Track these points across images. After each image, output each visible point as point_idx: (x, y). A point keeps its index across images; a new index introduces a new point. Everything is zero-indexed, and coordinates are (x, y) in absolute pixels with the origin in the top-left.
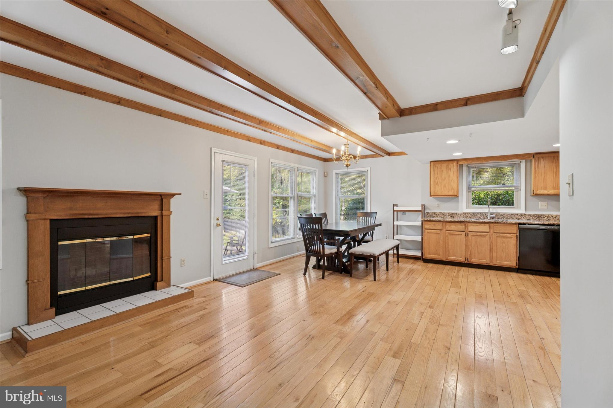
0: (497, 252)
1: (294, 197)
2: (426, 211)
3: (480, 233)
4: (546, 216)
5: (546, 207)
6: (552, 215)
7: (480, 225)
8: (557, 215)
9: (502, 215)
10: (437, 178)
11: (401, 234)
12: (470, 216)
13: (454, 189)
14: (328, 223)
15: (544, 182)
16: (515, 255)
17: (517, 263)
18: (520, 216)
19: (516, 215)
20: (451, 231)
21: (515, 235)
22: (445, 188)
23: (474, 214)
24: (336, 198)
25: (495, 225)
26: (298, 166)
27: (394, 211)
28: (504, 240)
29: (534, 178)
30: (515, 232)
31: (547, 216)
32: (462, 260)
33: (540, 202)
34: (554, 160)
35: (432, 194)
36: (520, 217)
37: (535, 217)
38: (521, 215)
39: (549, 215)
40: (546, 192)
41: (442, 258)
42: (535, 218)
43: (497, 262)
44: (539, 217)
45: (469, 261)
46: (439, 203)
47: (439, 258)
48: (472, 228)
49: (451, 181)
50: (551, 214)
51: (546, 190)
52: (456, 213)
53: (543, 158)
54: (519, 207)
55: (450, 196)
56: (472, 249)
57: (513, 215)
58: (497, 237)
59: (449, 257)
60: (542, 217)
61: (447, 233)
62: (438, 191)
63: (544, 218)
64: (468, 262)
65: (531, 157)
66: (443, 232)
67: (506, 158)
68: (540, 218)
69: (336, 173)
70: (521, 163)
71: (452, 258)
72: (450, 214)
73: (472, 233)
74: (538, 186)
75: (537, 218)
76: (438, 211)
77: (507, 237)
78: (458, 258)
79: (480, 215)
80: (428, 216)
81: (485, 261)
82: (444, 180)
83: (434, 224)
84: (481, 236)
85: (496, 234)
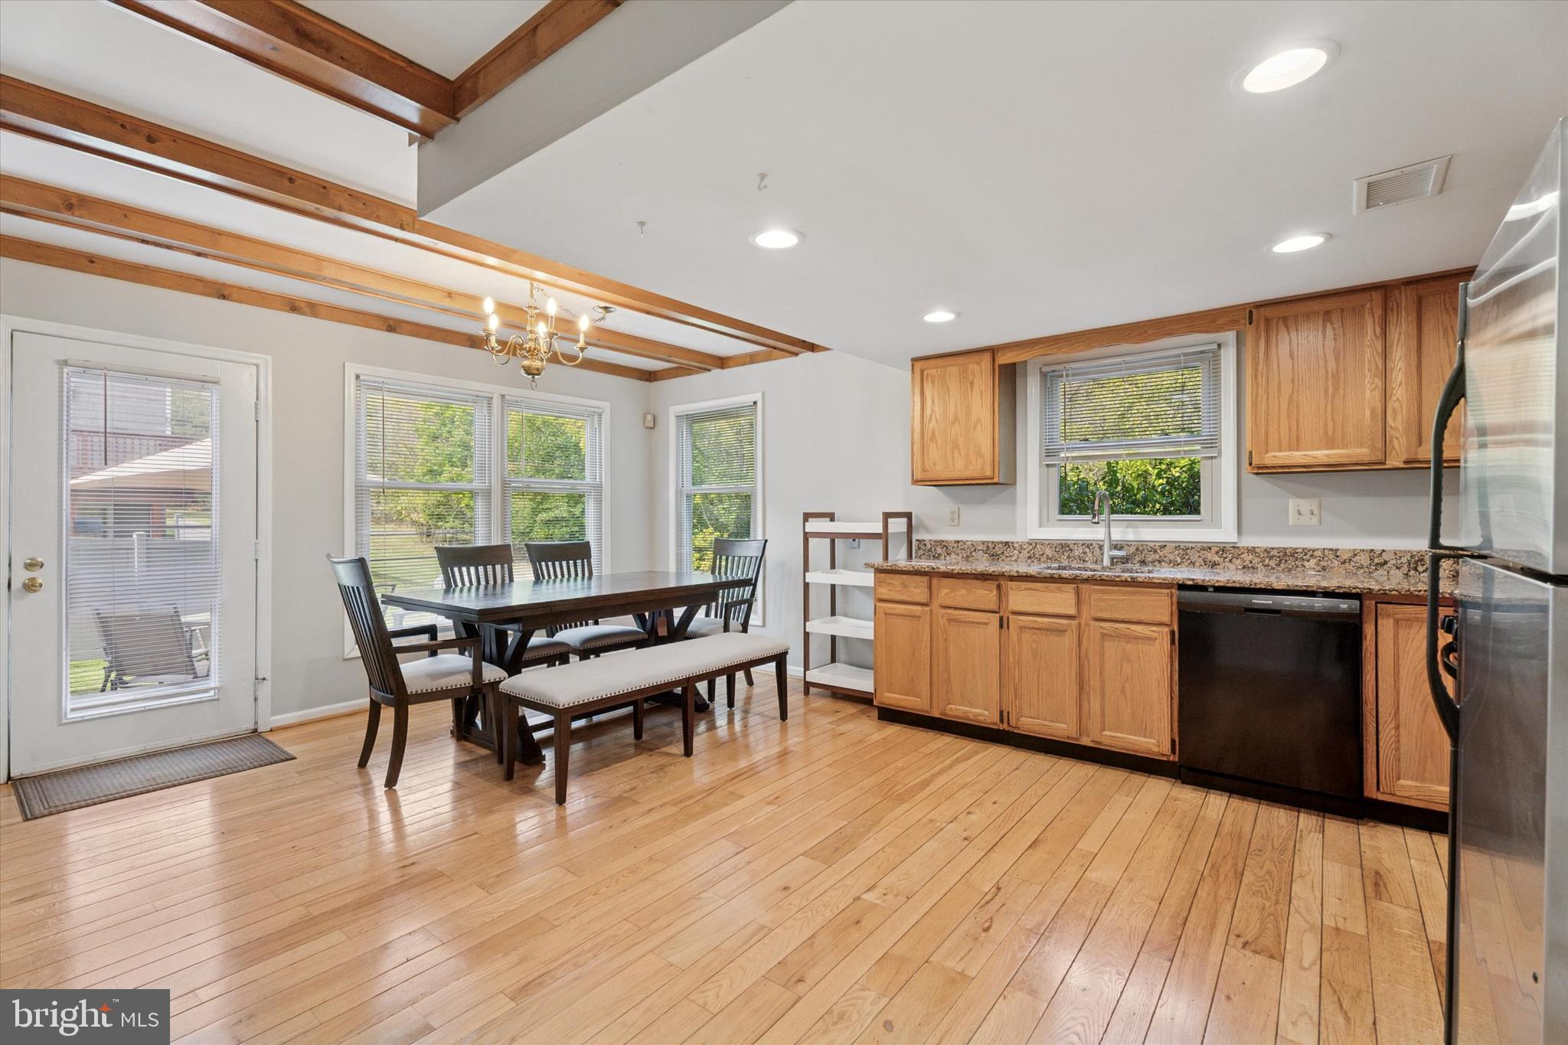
0: (1103, 695)
1: (488, 494)
2: (915, 537)
3: (1046, 620)
4: (1312, 556)
5: (1315, 520)
6: (1337, 550)
7: (1047, 587)
8: (1354, 550)
9: (1155, 551)
10: (931, 417)
11: (845, 615)
12: (1049, 552)
13: (982, 456)
14: (511, 580)
15: (1289, 417)
16: (1165, 710)
17: (1173, 741)
18: (1217, 553)
19: (1204, 549)
20: (956, 608)
21: (1166, 630)
22: (956, 451)
23: (1064, 547)
24: (679, 492)
25: (1096, 587)
26: (505, 390)
27: (806, 536)
28: (1128, 647)
29: (1255, 405)
30: (1166, 619)
31: (1318, 553)
32: (988, 721)
33: (1291, 501)
34: (1329, 325)
35: (919, 475)
36: (1216, 558)
37: (1271, 558)
38: (1223, 550)
39: (1326, 552)
40: (1298, 457)
41: (927, 708)
42: (1273, 563)
43: (1104, 733)
44: (1287, 557)
45: (1011, 724)
46: (954, 506)
47: (919, 708)
48: (1020, 598)
49: (975, 429)
50: (1334, 547)
51: (1298, 450)
52: (1007, 543)
53: (1285, 319)
54: (1215, 523)
55: (972, 479)
56: (1020, 681)
57: (1192, 548)
58: (1103, 635)
59: (950, 704)
60: (1297, 559)
61: (943, 617)
62: (934, 464)
63: (1306, 564)
64: (1011, 729)
65: (1243, 322)
66: (931, 611)
67: (1150, 332)
68: (1291, 562)
69: (677, 417)
70: (1222, 350)
71: (958, 710)
72: (988, 547)
73: (1021, 618)
74: (1267, 433)
75: (1280, 561)
76: (950, 537)
77: (1136, 638)
78: (977, 710)
79: (1081, 551)
80: (921, 552)
81: (1062, 729)
82: (953, 423)
83: (903, 583)
84: (1049, 630)
85: (1097, 623)
